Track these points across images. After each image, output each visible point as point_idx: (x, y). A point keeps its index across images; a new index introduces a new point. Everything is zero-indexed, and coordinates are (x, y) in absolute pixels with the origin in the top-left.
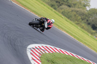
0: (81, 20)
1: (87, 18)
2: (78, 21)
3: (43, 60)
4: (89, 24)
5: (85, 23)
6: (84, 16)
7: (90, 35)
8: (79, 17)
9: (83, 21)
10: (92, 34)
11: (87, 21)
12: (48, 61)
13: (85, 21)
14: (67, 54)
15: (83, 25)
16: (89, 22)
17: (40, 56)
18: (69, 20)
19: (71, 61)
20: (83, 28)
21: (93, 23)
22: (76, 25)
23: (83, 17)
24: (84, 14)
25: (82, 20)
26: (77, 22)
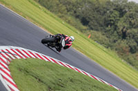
0: (66, 11)
1: (75, 9)
2: (62, 13)
3: (13, 69)
4: (77, 17)
5: (72, 15)
6: (71, 6)
7: (79, 32)
8: (64, 8)
9: (69, 13)
10: (81, 31)
11: (75, 12)
12: (20, 70)
13: (72, 13)
14: (47, 60)
15: (70, 18)
16: (78, 14)
17: (9, 63)
18: (49, 12)
19: (52, 69)
20: (69, 22)
21: (83, 15)
22: (59, 19)
23: (68, 7)
24: (70, 3)
25: (68, 11)
26: (60, 14)
